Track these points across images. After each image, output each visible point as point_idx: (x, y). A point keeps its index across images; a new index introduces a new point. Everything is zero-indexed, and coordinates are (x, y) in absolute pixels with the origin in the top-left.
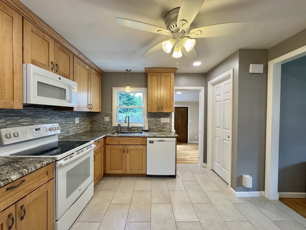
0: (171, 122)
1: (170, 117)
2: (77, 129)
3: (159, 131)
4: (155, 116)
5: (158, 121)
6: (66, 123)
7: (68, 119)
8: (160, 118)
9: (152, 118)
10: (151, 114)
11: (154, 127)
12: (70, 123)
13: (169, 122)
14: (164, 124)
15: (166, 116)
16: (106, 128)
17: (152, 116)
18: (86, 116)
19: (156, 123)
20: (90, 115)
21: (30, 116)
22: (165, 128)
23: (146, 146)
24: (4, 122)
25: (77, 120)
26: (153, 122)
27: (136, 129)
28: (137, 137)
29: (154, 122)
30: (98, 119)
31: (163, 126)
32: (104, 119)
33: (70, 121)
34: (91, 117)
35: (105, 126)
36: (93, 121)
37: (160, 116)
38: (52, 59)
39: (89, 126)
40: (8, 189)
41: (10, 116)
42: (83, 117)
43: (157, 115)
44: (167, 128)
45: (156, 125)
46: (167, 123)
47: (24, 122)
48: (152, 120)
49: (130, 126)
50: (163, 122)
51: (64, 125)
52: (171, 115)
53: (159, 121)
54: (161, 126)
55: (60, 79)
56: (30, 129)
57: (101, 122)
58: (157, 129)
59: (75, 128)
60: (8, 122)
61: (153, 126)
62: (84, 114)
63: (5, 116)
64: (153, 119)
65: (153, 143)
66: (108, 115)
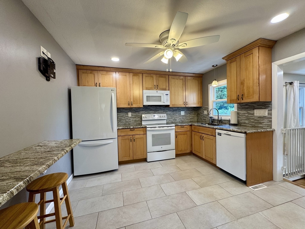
0: (271, 115)
1: (269, 108)
2: (183, 118)
3: (252, 126)
4: (247, 108)
5: (250, 114)
6: (173, 114)
7: (175, 112)
8: (254, 109)
9: (243, 110)
10: (243, 106)
11: (247, 122)
12: (177, 114)
13: (267, 115)
14: (260, 117)
15: (263, 107)
16: (205, 120)
17: (243, 108)
18: (192, 111)
19: (249, 116)
20: (196, 110)
21: (153, 110)
22: (261, 123)
23: (215, 137)
24: (145, 112)
25: (183, 113)
26: (244, 116)
27: (227, 122)
28: (208, 127)
29: (246, 115)
30: (201, 112)
31: (258, 120)
32: (204, 112)
33: (177, 113)
34: (197, 111)
35: (204, 118)
36: (198, 114)
37: (254, 107)
38: (155, 84)
39: (196, 118)
40: (130, 130)
41: (146, 110)
42: (189, 111)
43: (250, 106)
44: (264, 124)
45: (248, 119)
46: (264, 117)
47: (151, 113)
48: (243, 113)
49: (220, 119)
50: (258, 115)
51: (172, 115)
52: (270, 105)
53: (252, 114)
54: (256, 120)
55: (157, 92)
56: (151, 116)
57: (202, 115)
58: (250, 124)
59: (181, 118)
60: (146, 112)
61: (244, 120)
62: (189, 109)
63: (145, 110)
64: (245, 112)
65: (221, 135)
66: (206, 109)
